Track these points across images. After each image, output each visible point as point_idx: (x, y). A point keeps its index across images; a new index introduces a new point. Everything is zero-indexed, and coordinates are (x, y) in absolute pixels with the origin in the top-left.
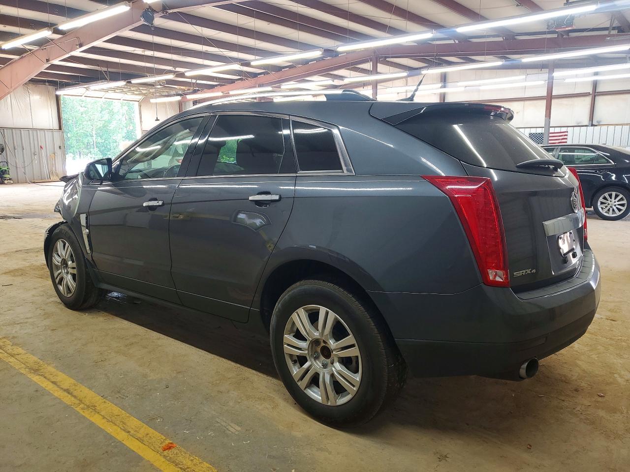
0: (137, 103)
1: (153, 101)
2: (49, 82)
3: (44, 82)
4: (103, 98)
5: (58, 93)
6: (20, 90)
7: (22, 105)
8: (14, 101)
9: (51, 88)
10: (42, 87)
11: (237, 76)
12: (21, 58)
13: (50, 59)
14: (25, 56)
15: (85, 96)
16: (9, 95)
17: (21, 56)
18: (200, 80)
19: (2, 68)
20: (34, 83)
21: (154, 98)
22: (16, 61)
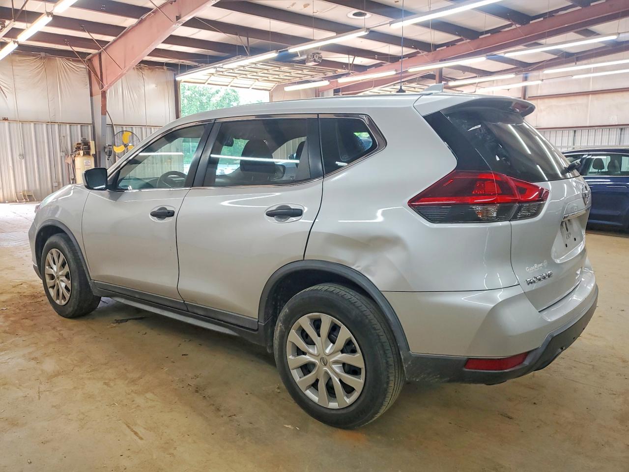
0: (268, 92)
1: (287, 89)
2: (167, 64)
3: (161, 64)
4: (229, 86)
5: (178, 79)
6: (134, 73)
7: (136, 96)
8: (126, 92)
9: (170, 73)
10: (159, 73)
11: (413, 48)
12: (140, 22)
13: (182, 16)
14: (145, 19)
15: (208, 84)
16: (120, 80)
17: (140, 19)
18: (358, 56)
19: (115, 41)
20: (150, 67)
21: (290, 86)
22: (133, 28)
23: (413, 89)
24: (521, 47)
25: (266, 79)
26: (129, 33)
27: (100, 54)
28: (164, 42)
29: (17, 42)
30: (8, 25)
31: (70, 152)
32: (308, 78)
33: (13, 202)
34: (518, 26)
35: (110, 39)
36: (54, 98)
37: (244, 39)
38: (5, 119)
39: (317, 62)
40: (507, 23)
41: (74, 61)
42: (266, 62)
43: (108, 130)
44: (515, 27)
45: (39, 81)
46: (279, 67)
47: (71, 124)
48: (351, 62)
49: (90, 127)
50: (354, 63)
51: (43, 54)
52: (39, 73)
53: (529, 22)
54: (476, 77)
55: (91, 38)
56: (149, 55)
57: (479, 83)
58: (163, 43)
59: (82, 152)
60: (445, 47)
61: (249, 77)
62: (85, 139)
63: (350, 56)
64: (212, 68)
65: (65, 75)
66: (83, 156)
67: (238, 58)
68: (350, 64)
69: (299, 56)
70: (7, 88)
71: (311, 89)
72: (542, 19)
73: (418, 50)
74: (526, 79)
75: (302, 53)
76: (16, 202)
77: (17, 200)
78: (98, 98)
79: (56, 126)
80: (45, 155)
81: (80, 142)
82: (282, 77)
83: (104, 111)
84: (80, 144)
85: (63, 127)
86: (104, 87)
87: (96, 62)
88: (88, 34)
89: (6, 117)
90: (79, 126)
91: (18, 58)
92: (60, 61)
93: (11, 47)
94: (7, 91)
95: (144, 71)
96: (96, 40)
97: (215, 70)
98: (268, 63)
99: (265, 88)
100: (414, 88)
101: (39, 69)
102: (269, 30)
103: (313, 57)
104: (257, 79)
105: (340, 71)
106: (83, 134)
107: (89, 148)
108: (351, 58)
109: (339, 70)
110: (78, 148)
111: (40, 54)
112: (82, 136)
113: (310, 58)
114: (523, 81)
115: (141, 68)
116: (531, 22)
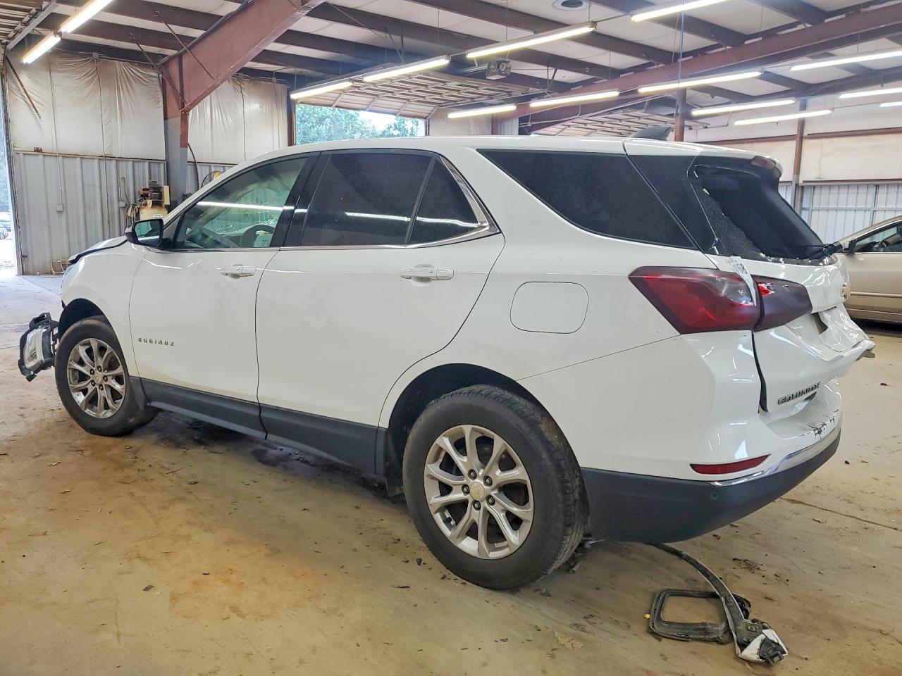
0: (423, 120)
1: (452, 116)
2: (279, 75)
3: (269, 74)
4: (368, 109)
5: (294, 96)
6: (226, 87)
7: (230, 119)
8: (216, 114)
9: (281, 88)
10: (265, 86)
11: (643, 58)
12: (243, 9)
15: (337, 106)
16: (209, 97)
17: (244, 3)
18: (561, 69)
19: (203, 37)
20: (253, 78)
21: (455, 111)
22: (232, 16)
23: (637, 120)
24: (804, 59)
25: (421, 99)
26: (227, 24)
27: (180, 57)
28: (278, 41)
29: (60, 34)
30: (45, 8)
31: (132, 202)
32: (483, 100)
33: (47, 273)
34: (808, 26)
35: (197, 33)
36: (110, 120)
37: (397, 38)
38: (38, 150)
39: (503, 75)
40: (793, 20)
41: (140, 66)
42: (426, 74)
43: (190, 169)
44: (803, 27)
45: (89, 94)
46: (444, 82)
47: (135, 160)
48: (550, 78)
49: (162, 165)
50: (555, 79)
51: (95, 55)
52: (89, 83)
53: (824, 21)
54: (729, 103)
55: (169, 31)
56: (255, 60)
57: (734, 112)
58: (276, 41)
59: (150, 202)
60: (691, 57)
61: (397, 96)
62: (156, 182)
63: (550, 68)
64: (346, 80)
65: (127, 88)
66: (152, 207)
67: (384, 67)
68: (550, 80)
69: (477, 65)
70: (42, 105)
71: (485, 116)
72: (843, 16)
73: (652, 61)
74: (804, 107)
75: (481, 61)
76: (52, 274)
77: (54, 272)
78: (176, 121)
79: (114, 162)
80: (95, 205)
81: (147, 187)
82: (445, 97)
83: (184, 144)
84: (148, 190)
85: (122, 164)
86: (186, 106)
87: (174, 69)
88: (164, 24)
89: (39, 147)
90: (147, 164)
91: (58, 60)
92: (119, 66)
93: (50, 42)
94: (42, 108)
95: (243, 85)
96: (177, 35)
97: (350, 84)
98: (428, 75)
99: (419, 114)
100: (639, 118)
101: (90, 77)
102: (435, 25)
103: (498, 68)
104: (408, 100)
105: (533, 90)
106: (152, 174)
107: (161, 196)
108: (552, 71)
109: (531, 89)
110: (144, 196)
111: (91, 55)
112: (150, 179)
113: (494, 69)
114: (800, 110)
115: (239, 80)
116: (826, 21)
